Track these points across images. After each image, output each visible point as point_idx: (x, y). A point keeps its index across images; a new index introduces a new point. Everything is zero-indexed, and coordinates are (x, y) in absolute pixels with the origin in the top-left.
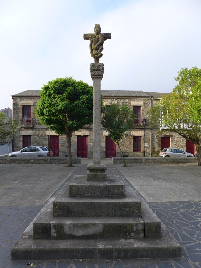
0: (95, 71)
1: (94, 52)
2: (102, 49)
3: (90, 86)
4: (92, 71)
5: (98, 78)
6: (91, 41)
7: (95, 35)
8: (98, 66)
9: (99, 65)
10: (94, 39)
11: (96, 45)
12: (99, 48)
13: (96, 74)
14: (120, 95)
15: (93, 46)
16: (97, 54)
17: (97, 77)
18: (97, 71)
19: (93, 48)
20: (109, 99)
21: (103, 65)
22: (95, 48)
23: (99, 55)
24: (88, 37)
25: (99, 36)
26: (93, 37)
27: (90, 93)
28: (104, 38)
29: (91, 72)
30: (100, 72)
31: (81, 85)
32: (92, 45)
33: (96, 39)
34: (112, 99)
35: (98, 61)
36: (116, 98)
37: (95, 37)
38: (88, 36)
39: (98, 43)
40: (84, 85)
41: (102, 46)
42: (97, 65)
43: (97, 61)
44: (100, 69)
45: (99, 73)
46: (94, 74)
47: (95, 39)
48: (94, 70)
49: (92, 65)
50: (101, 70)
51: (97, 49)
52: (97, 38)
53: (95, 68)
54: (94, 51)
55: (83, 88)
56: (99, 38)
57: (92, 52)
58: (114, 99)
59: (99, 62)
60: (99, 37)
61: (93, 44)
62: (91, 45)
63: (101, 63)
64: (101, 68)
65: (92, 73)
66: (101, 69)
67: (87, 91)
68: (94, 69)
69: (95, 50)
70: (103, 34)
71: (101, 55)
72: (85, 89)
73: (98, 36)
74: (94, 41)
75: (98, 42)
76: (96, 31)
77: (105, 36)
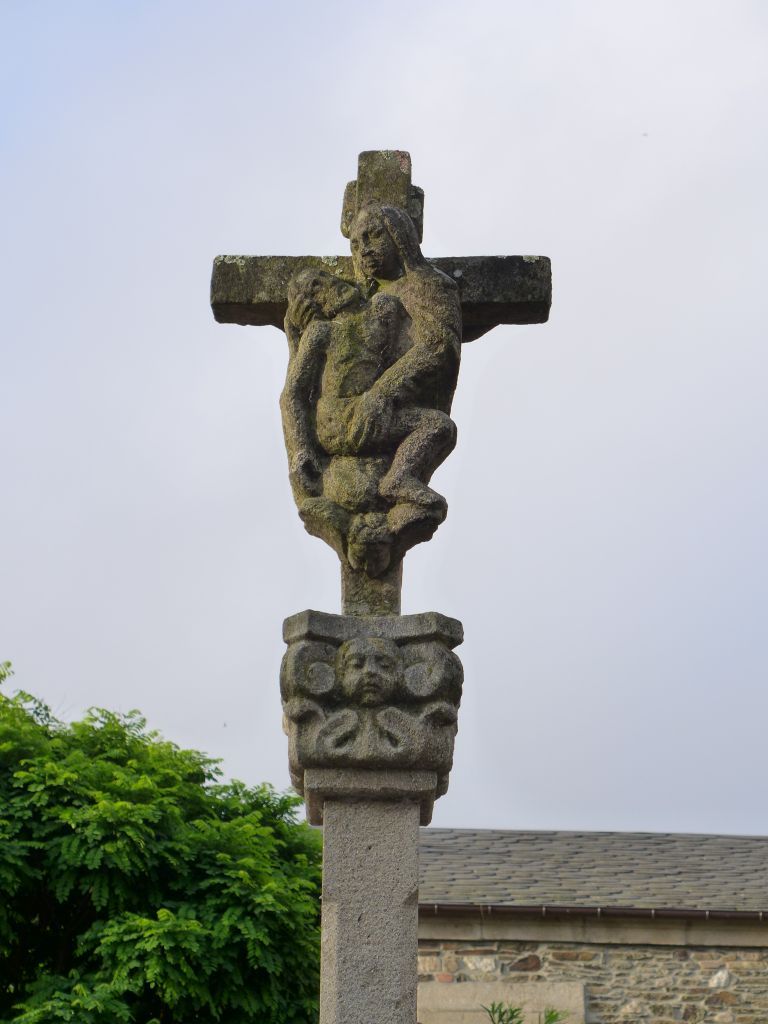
0: (349, 717)
1: (342, 479)
2: (444, 441)
3: (237, 788)
4: (309, 705)
5: (390, 800)
6: (305, 345)
7: (359, 276)
8: (388, 651)
9: (401, 642)
10: (340, 321)
11: (369, 400)
12: (407, 432)
13: (361, 749)
14: (623, 901)
15: (323, 407)
16: (384, 504)
17: (374, 783)
18: (373, 706)
19: (322, 433)
20: (481, 946)
21: (447, 633)
22: (353, 429)
23: (399, 516)
24: (263, 296)
25: (406, 290)
26: (331, 299)
27: (235, 889)
28: (466, 308)
29: (301, 721)
30: (412, 730)
31: (120, 777)
32: (317, 393)
33: (369, 330)
34: (521, 945)
35: (385, 588)
36: (566, 934)
37: (356, 304)
38: (267, 280)
39: (389, 373)
40: (152, 772)
41: (434, 413)
42: (374, 635)
43: (368, 587)
44: (408, 683)
45: (396, 732)
46: (340, 743)
47: (352, 332)
48: (334, 700)
49: (310, 636)
50: (432, 698)
51: (376, 447)
52: (375, 315)
53: (352, 678)
54: (346, 463)
55: (148, 810)
56: (399, 316)
57: (309, 477)
58: (542, 951)
59: (394, 600)
60: (400, 306)
61: (330, 378)
62: (304, 393)
63: (421, 619)
64: (424, 677)
65: (314, 732)
66: (424, 691)
67: (199, 858)
68: (339, 689)
69: (351, 453)
70: (448, 264)
71: (430, 518)
72: (161, 828)
73: (387, 288)
74: (336, 352)
75: (388, 362)
76: (365, 236)
77: (474, 294)
